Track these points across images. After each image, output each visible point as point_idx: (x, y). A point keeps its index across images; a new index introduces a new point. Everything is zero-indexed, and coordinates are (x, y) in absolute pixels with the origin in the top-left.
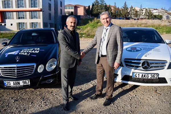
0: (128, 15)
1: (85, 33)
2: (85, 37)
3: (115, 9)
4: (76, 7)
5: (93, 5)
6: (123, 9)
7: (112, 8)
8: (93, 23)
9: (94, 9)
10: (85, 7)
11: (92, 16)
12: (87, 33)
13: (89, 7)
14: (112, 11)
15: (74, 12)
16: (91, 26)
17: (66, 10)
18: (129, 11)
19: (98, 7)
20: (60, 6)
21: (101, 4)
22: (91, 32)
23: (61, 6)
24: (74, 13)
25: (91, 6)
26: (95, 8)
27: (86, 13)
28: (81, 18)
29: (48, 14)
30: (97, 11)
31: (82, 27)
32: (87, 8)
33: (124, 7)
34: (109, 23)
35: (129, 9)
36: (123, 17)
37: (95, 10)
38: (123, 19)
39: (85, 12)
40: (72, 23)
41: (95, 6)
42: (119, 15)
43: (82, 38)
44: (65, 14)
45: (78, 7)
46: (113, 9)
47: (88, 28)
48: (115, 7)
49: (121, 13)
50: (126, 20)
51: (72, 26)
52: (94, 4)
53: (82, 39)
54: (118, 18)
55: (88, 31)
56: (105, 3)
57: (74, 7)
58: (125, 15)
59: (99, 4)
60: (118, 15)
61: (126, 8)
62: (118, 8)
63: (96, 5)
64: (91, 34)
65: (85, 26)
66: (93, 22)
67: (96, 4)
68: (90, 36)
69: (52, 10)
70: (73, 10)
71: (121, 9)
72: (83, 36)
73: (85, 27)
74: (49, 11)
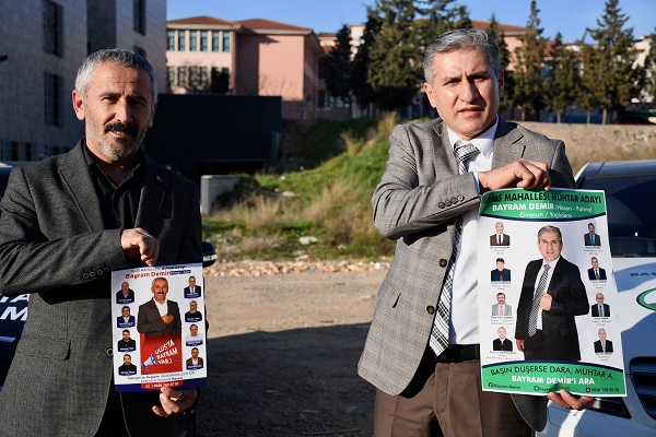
0: (635, 92)
1: (319, 226)
2: (315, 253)
3: (535, 53)
4: (248, 40)
5: (372, 25)
6: (595, 44)
7: (512, 44)
8: (373, 154)
9: (381, 50)
10: (311, 40)
11: (363, 105)
12: (329, 224)
13: (344, 36)
14: (511, 67)
15: (231, 70)
16: (359, 175)
17: (175, 59)
18: (640, 60)
19: (406, 36)
20: (130, 23)
21: (427, 17)
22: (361, 217)
23: (140, 26)
24: (232, 80)
25: (357, 34)
26: (389, 45)
27: (319, 84)
28: (285, 115)
29: (41, 81)
30: (402, 66)
31: (295, 177)
32: (328, 43)
33: (599, 36)
34: (485, 113)
35: (638, 46)
36: (595, 103)
37: (383, 57)
38: (597, 121)
39: (310, 74)
40: (113, 98)
41: (387, 32)
42: (567, 89)
43: (292, 258)
44: (169, 84)
45: (265, 39)
46: (517, 50)
47: (339, 188)
48: (532, 37)
49: (576, 79)
50: (617, 127)
51: (118, 127)
52: (383, 15)
53: (299, 264)
54: (559, 114)
55: (335, 212)
56: (462, 10)
57: (231, 36)
58: (614, 94)
59: (418, 17)
60: (554, 91)
61: (615, 38)
62: (558, 42)
63: (391, 22)
64: (357, 229)
65: (316, 174)
66: (371, 143)
67: (392, 15)
68: (354, 244)
69: (67, 53)
70: (224, 60)
71: (576, 49)
72: (304, 240)
73: (318, 177)
74: (51, 58)
